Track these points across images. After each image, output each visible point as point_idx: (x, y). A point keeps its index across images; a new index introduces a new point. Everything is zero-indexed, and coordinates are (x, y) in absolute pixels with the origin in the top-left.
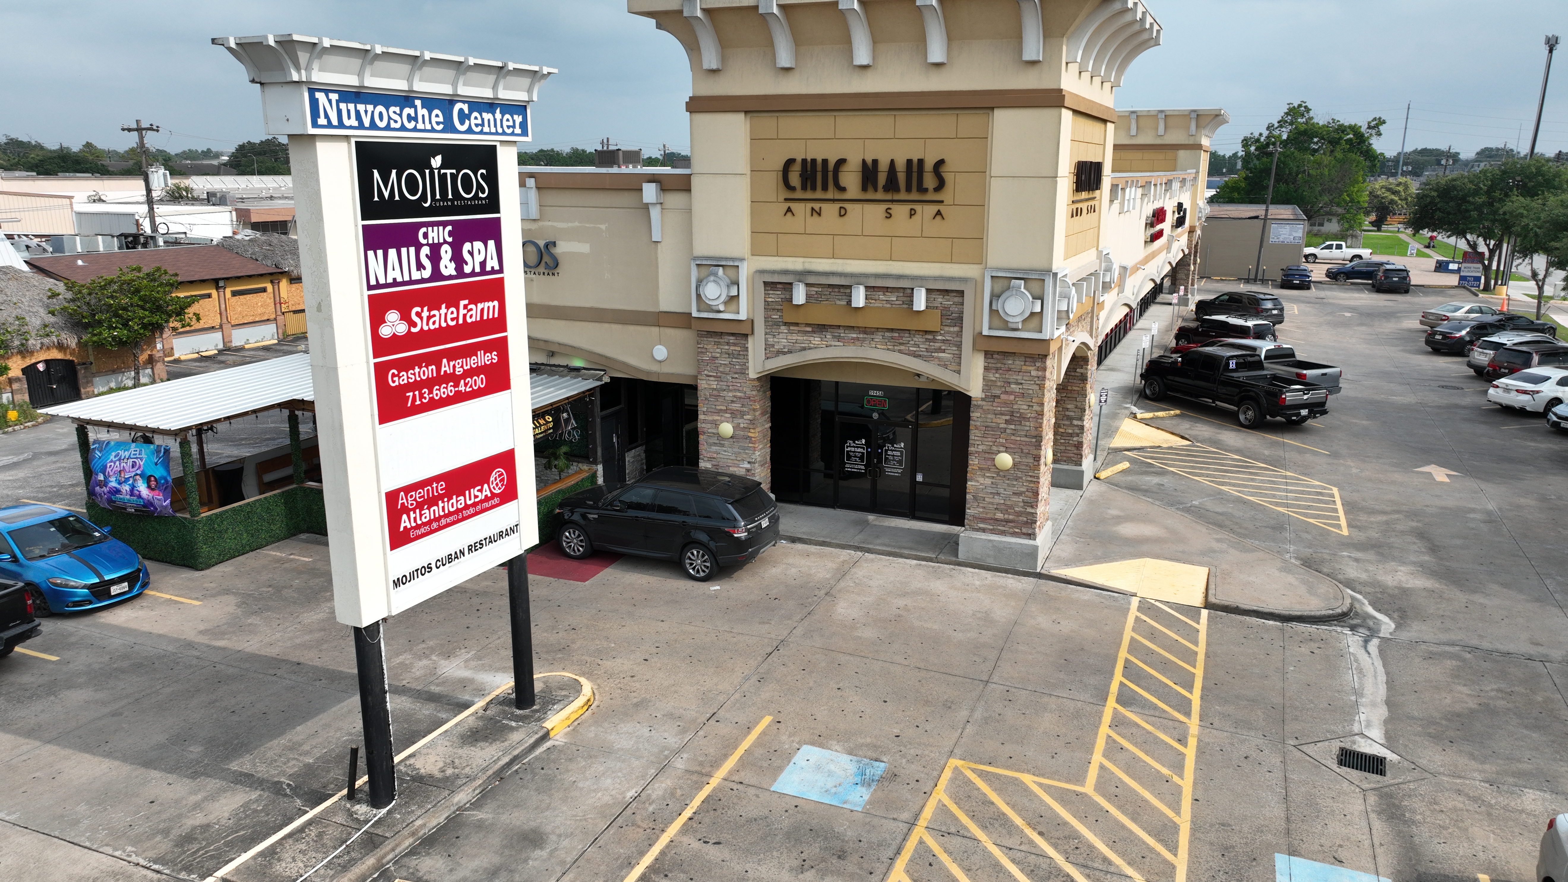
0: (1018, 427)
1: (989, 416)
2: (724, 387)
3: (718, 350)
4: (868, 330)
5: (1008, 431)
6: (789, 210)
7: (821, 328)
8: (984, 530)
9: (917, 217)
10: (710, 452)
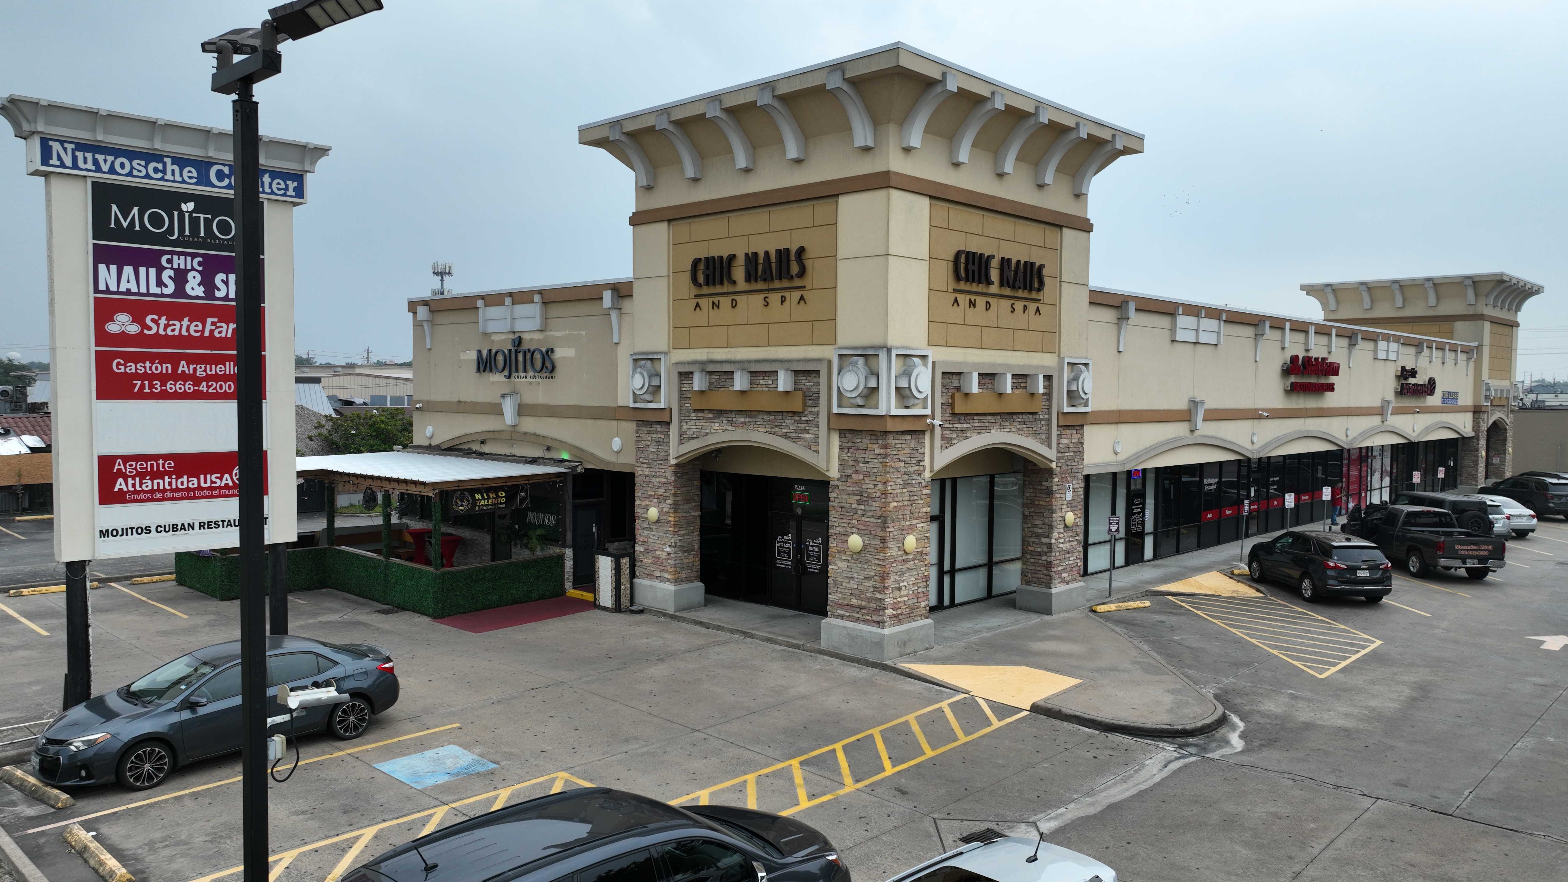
0: (867, 508)
1: (844, 496)
2: (653, 474)
3: (650, 439)
4: (752, 413)
5: (859, 512)
6: (698, 305)
7: (719, 413)
8: (842, 617)
9: (787, 304)
10: (643, 536)
